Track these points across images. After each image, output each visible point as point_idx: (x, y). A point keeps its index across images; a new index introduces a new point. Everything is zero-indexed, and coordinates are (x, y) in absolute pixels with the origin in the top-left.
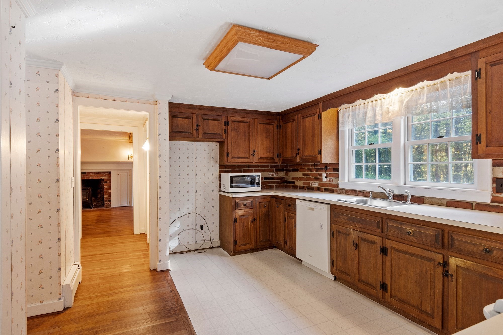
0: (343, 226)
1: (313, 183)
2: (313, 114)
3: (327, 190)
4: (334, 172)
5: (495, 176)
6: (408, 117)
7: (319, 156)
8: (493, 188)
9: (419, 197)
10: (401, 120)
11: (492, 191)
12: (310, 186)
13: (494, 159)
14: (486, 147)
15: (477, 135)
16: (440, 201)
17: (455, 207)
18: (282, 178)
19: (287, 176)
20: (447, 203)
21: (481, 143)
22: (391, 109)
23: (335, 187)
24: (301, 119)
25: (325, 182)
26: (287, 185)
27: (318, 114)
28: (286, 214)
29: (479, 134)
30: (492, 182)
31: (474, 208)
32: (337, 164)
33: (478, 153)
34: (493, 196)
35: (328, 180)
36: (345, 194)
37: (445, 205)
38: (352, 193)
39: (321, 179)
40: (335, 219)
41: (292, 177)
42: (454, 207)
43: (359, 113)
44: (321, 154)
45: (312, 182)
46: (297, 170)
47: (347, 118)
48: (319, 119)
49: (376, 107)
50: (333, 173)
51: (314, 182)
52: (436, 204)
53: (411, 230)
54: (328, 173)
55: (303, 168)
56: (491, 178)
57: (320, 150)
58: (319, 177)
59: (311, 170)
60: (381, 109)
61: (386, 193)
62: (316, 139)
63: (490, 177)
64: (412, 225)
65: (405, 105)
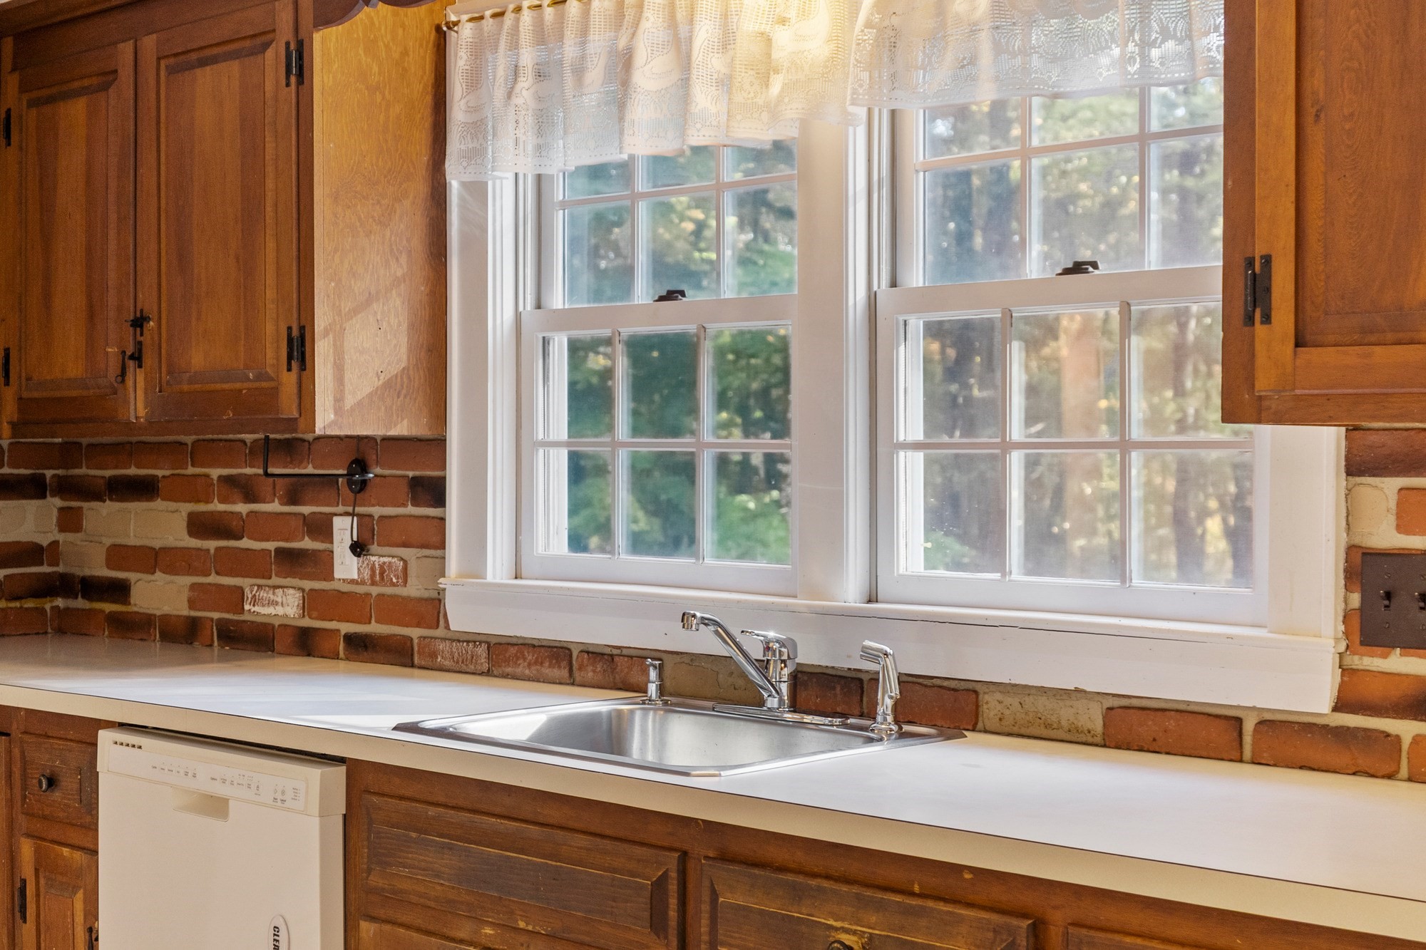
0: (428, 933)
1: (263, 594)
2: (248, 43)
3: (366, 647)
4: (416, 503)
5: (1357, 540)
6: (893, 113)
7: (289, 380)
8: (1346, 619)
9: (952, 684)
10: (851, 129)
11: (1341, 635)
12: (246, 617)
13: (1356, 429)
14: (1297, 345)
15: (1250, 262)
16: (1065, 714)
17: (1149, 751)
18: (32, 553)
19: (70, 537)
20: (1104, 725)
21: (1273, 320)
22: (784, 40)
23: (418, 625)
24: (163, 73)
25: (352, 582)
26: (67, 609)
27: (288, 44)
28: (27, 850)
29: (1262, 257)
30: (1342, 575)
31: (1247, 753)
32: (436, 445)
33: (1253, 386)
34: (1346, 671)
35: (373, 570)
36: (488, 673)
37: (1098, 740)
38: (536, 663)
39: (321, 564)
40: (376, 880)
41: (108, 542)
42: (1141, 750)
43: (583, 58)
44: (303, 366)
45: (260, 587)
46: (144, 489)
47: (499, 93)
48: (288, 85)
49: (691, 21)
50: (411, 510)
51: (275, 580)
52: (1045, 733)
53: (854, 933)
54: (371, 516)
55: (191, 470)
56: (1337, 547)
57: (295, 333)
58: (307, 543)
59: (248, 491)
60: (726, 41)
61: (741, 659)
62: (271, 245)
63: (1332, 544)
64: (858, 897)
65: (869, 24)
